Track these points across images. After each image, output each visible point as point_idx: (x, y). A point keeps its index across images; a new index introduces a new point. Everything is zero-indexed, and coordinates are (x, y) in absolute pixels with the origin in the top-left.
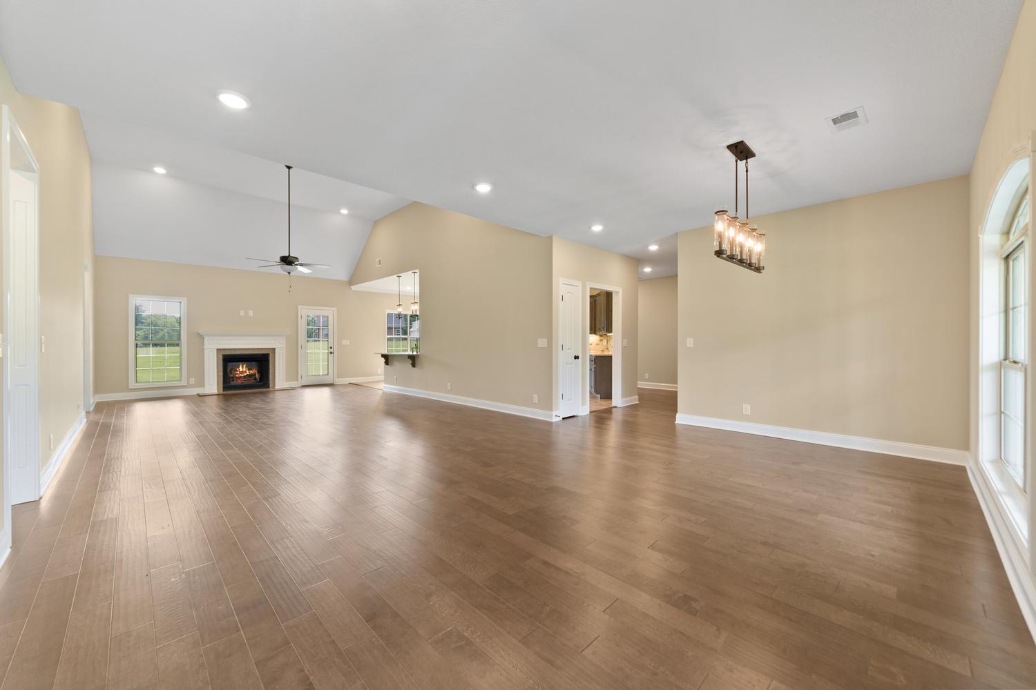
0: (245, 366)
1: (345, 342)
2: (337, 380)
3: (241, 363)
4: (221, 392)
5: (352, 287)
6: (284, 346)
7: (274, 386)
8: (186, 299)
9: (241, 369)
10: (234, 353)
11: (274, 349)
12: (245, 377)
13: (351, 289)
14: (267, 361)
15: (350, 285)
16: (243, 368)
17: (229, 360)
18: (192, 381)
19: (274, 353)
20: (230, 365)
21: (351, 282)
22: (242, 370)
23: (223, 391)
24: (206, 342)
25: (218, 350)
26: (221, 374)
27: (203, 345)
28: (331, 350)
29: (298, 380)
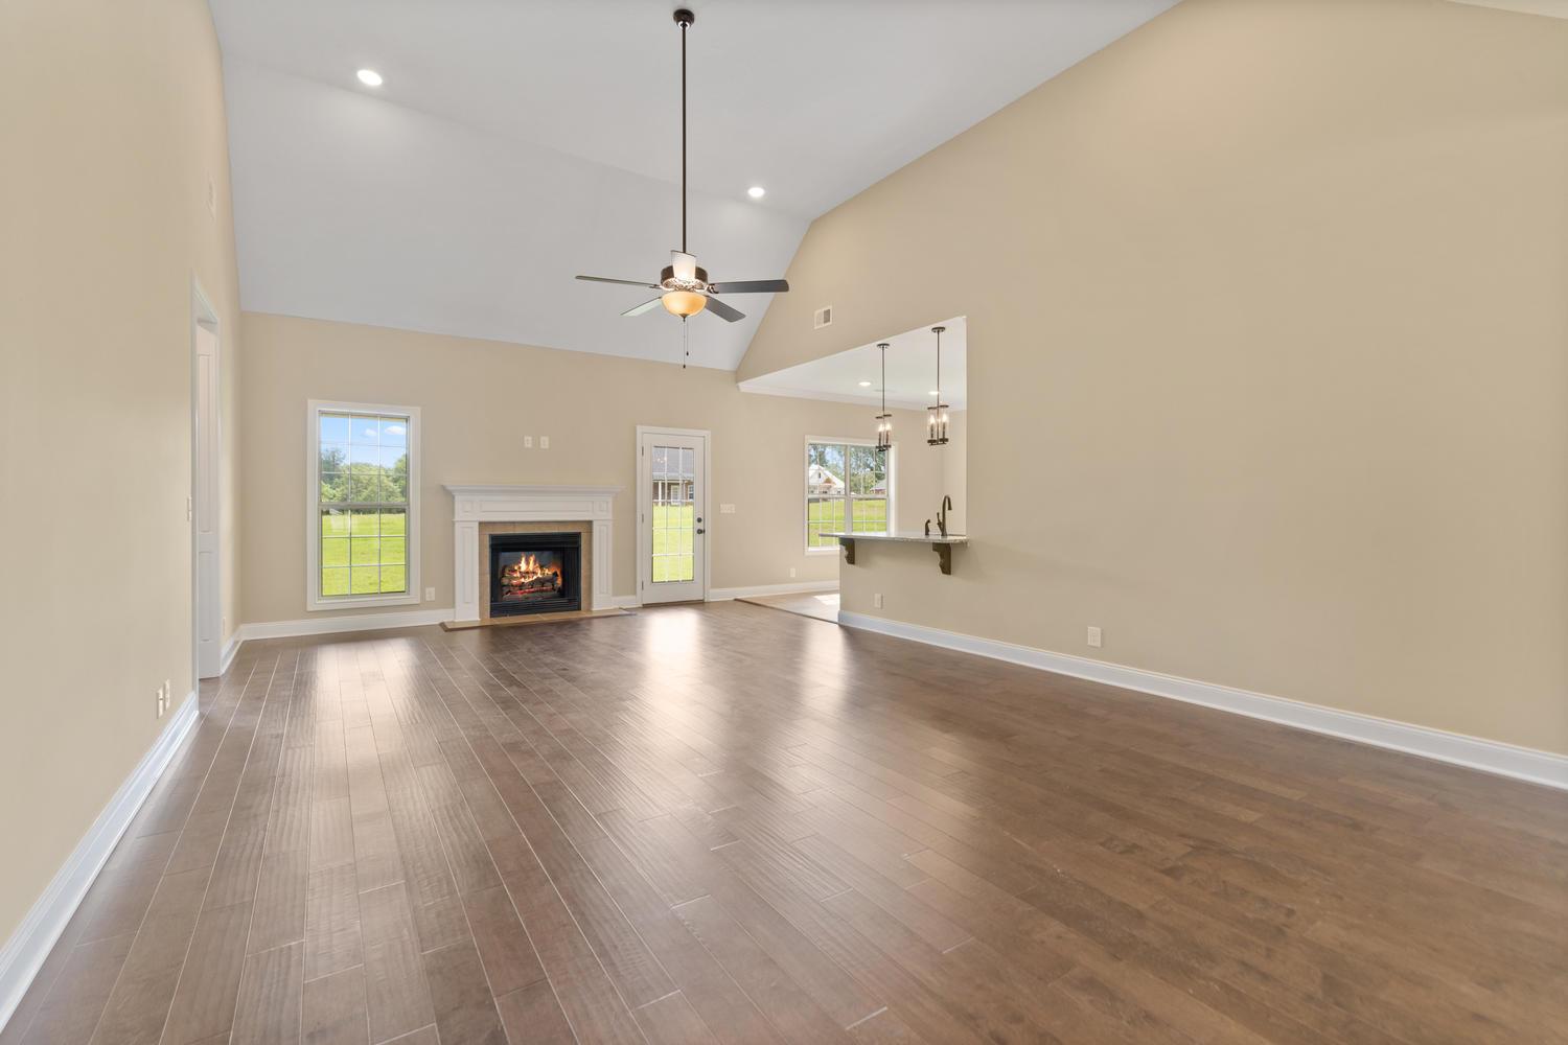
0: (532, 559)
1: (726, 508)
2: (712, 591)
3: (523, 554)
4: (489, 621)
5: (741, 384)
6: (610, 517)
7: (590, 604)
8: (419, 409)
9: (523, 566)
10: (511, 531)
11: (590, 523)
12: (532, 584)
13: (738, 387)
14: (577, 549)
15: (737, 381)
16: (528, 563)
17: (504, 546)
18: (431, 593)
19: (590, 532)
20: (505, 556)
21: (740, 373)
22: (528, 568)
23: (492, 616)
24: (458, 506)
25: (480, 523)
26: (488, 578)
27: (453, 512)
28: (700, 526)
29: (635, 593)
